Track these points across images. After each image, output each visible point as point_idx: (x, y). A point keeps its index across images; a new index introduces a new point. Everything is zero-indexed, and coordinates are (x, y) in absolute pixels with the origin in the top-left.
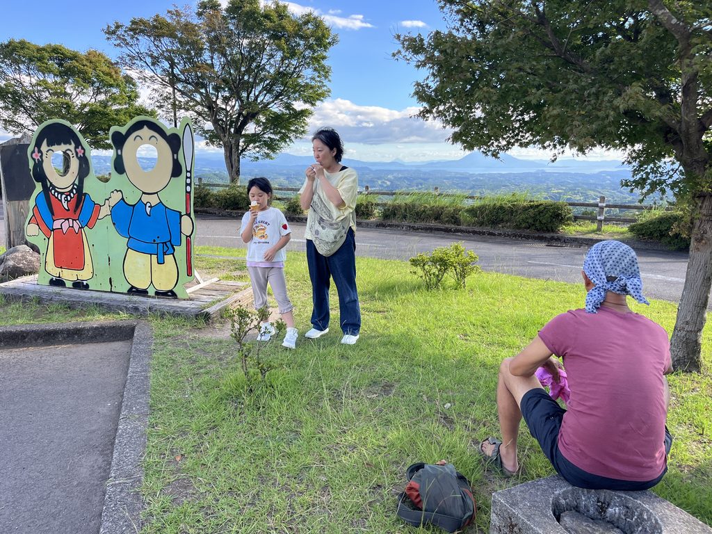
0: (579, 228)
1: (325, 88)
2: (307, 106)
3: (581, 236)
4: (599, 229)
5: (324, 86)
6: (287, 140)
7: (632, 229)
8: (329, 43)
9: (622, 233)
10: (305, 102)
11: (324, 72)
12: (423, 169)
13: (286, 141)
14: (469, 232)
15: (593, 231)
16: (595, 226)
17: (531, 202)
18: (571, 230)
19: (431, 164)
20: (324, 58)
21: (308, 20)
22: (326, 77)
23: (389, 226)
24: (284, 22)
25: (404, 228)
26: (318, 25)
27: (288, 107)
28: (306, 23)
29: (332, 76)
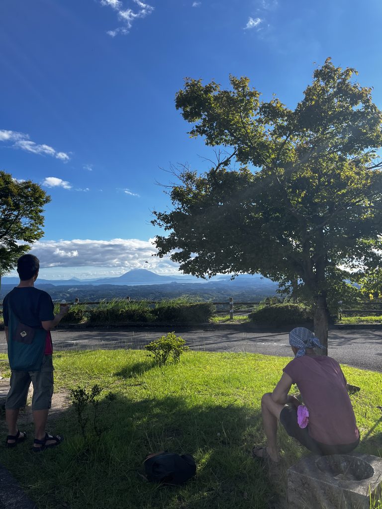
0: (221, 318)
1: (40, 231)
2: (27, 243)
3: (223, 323)
4: (231, 318)
5: (39, 229)
6: (9, 267)
7: (250, 316)
8: (44, 201)
9: (245, 320)
10: (25, 240)
11: (40, 220)
12: (95, 284)
13: (7, 269)
14: (153, 326)
15: (228, 320)
16: (228, 317)
17: (190, 303)
18: (217, 319)
19: (100, 280)
20: (41, 211)
21: (27, 185)
22: (41, 223)
23: (96, 326)
24: (10, 186)
25: (108, 327)
26: (35, 189)
27: (11, 244)
28: (27, 187)
29: (45, 222)
